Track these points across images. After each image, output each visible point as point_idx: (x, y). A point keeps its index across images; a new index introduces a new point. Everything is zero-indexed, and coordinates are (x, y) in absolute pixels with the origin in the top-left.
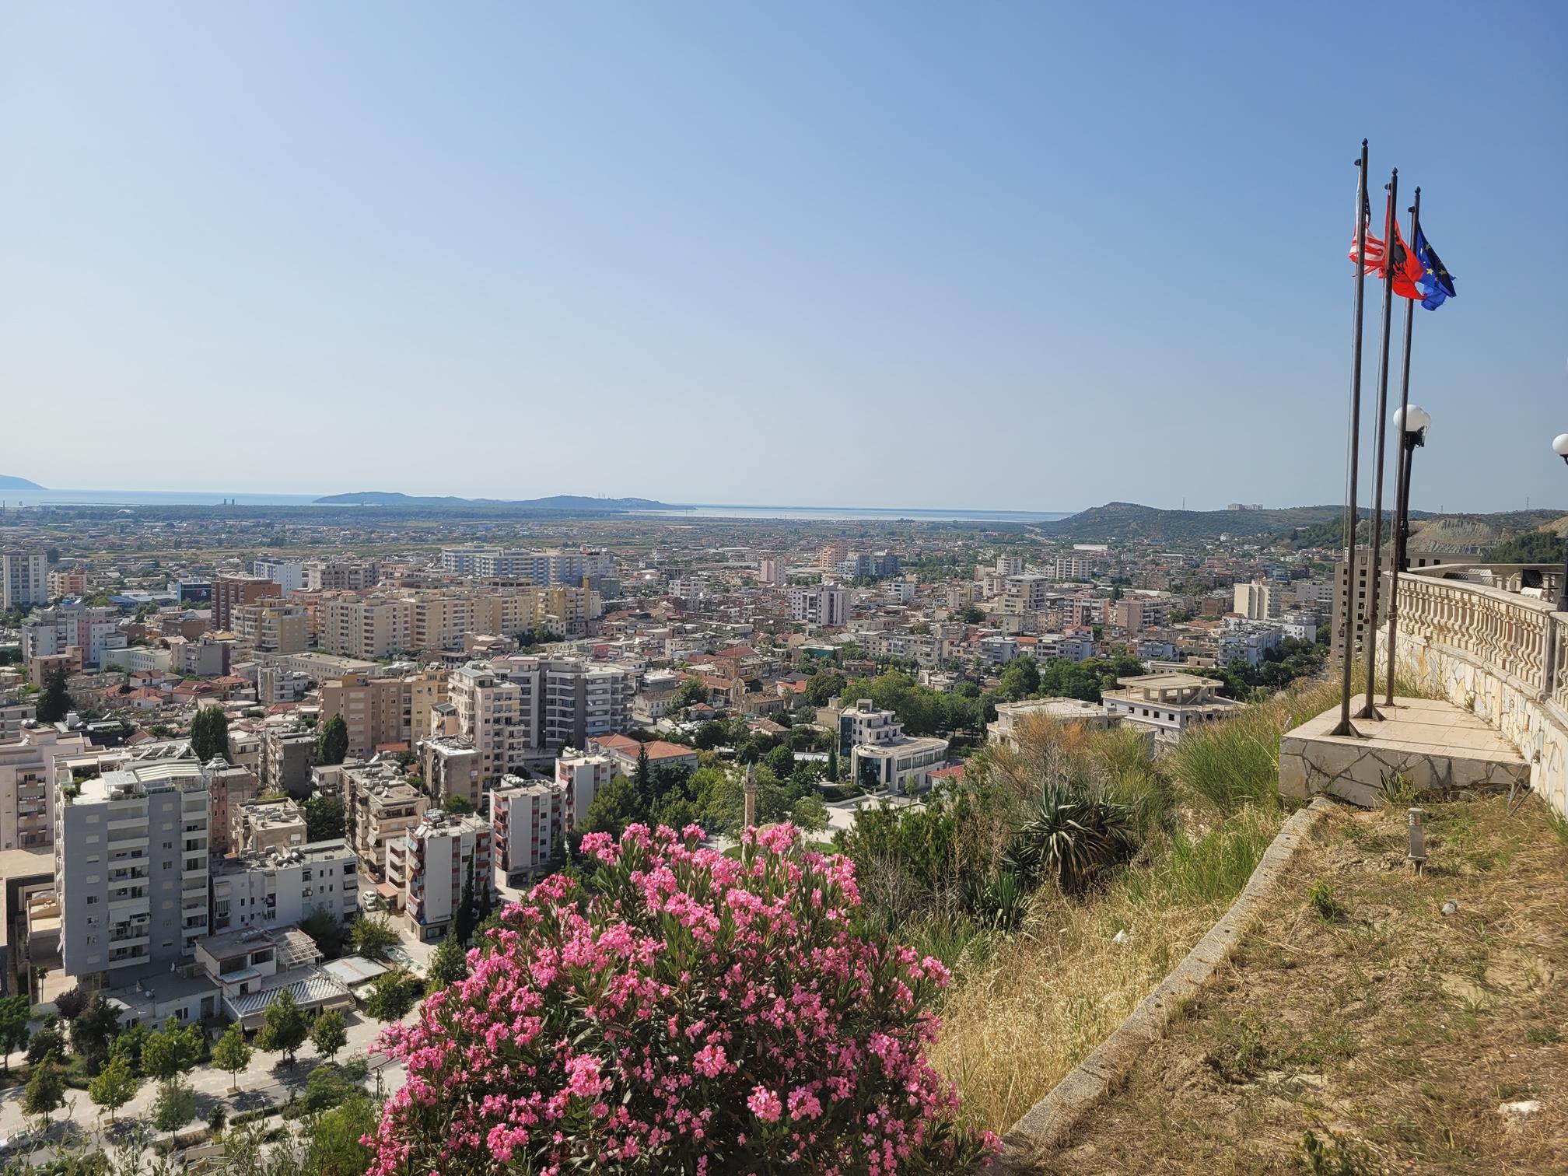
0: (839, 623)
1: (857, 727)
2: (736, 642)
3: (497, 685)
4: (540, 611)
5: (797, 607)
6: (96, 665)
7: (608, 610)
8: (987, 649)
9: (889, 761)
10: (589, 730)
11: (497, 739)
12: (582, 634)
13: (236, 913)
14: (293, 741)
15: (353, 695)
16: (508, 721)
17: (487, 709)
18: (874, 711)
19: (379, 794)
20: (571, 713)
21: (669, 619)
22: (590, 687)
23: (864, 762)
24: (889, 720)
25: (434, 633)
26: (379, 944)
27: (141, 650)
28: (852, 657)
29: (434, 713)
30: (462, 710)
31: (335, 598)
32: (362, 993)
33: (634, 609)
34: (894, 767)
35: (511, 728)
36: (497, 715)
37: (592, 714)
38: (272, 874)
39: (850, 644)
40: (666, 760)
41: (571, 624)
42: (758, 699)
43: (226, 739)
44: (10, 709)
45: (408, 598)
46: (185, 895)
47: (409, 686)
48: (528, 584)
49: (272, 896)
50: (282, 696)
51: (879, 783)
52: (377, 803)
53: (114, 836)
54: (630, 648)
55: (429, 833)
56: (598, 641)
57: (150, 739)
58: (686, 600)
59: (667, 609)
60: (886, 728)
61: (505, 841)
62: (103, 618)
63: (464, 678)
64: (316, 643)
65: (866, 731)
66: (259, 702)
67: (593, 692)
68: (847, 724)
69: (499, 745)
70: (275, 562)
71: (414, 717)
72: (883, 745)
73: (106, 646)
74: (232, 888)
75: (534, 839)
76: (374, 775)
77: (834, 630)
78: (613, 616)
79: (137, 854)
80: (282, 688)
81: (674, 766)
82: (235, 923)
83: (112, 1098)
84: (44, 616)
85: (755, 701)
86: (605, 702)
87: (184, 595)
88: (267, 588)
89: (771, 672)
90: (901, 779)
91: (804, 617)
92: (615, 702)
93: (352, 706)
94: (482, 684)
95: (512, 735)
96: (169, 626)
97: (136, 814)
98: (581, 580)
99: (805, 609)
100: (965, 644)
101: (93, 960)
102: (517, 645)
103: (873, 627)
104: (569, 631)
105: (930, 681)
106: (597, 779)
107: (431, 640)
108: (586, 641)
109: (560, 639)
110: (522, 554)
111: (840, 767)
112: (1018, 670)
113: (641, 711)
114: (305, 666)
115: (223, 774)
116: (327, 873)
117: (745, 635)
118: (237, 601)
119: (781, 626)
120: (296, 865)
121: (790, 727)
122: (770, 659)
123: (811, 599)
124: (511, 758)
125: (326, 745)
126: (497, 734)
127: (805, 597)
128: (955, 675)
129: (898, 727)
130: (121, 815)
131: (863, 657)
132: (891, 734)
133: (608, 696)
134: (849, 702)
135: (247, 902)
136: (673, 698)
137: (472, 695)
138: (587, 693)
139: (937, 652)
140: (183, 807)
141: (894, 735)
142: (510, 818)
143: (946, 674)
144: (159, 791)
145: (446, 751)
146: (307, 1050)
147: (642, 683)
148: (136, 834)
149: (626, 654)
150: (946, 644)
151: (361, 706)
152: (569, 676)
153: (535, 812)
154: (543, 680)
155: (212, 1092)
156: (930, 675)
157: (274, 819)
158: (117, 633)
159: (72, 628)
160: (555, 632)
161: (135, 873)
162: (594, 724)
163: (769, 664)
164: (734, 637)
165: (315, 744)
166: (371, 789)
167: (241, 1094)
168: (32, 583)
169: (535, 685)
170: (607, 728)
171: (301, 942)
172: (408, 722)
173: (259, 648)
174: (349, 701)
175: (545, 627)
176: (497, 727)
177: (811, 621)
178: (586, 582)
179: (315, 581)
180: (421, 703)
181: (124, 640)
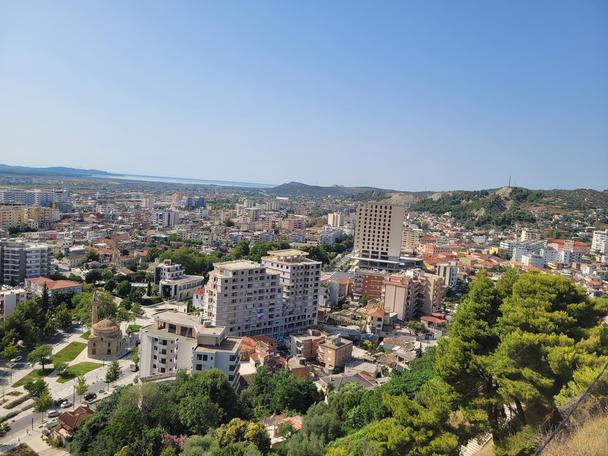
0: (172, 226)
1: (163, 272)
2: (122, 233)
4: (25, 217)
5: (154, 218)
8: (231, 237)
9: (176, 286)
10: (27, 275)
12: (47, 229)
18: (172, 264)
20: (18, 267)
21: (93, 222)
22: (28, 255)
24: (178, 268)
28: (175, 240)
33: (76, 217)
34: (178, 289)
37: (28, 267)
39: (175, 235)
40: (64, 289)
41: (42, 224)
42: (125, 259)
48: (20, 205)
51: (171, 296)
54: (67, 235)
56: (54, 232)
58: (103, 215)
59: (93, 218)
60: (176, 272)
65: (167, 274)
67: (30, 257)
68: (158, 270)
72: (174, 279)
77: (169, 228)
78: (65, 220)
85: (122, 260)
86: (37, 261)
89: (135, 246)
90: (181, 294)
91: (157, 223)
92: (43, 261)
98: (51, 204)
99: (157, 219)
100: (223, 235)
103: (186, 227)
104: (41, 227)
105: (205, 250)
106: (18, 301)
108: (48, 232)
109: (34, 230)
110: (20, 191)
111: (153, 290)
112: (242, 246)
117: (127, 230)
119: (146, 226)
121: (136, 271)
122: (135, 241)
123: (160, 215)
127: (157, 214)
128: (215, 248)
129: (182, 271)
131: (180, 240)
132: (178, 274)
133: (39, 259)
134: (161, 261)
136: (80, 259)
138: (27, 257)
139: (211, 238)
141: (180, 275)
143: (212, 248)
147: (67, 251)
149: (65, 238)
150: (215, 235)
154: (3, 251)
156: (205, 248)
163: (135, 243)
164: (121, 231)
175: (26, 225)
177: (160, 224)
178: (54, 205)
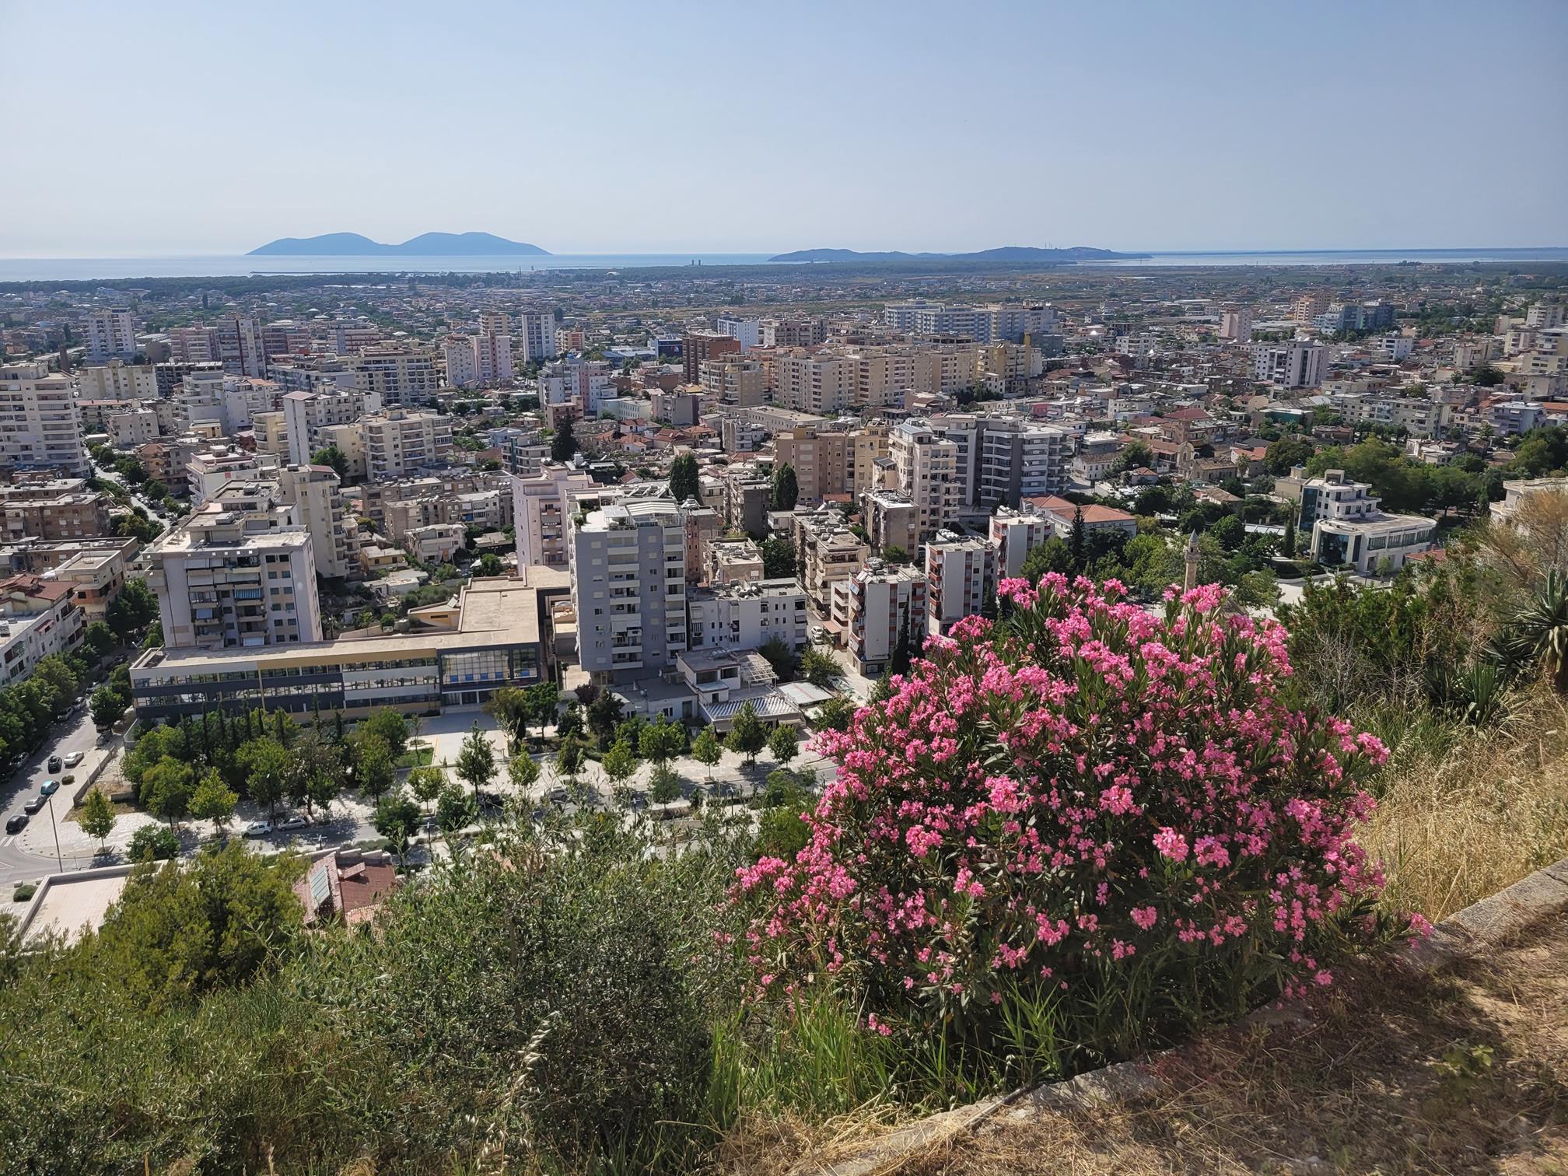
0: (1312, 384)
1: (1323, 500)
2: (1186, 403)
3: (935, 442)
4: (979, 368)
5: (1262, 365)
6: (594, 413)
7: (1050, 368)
8: (1501, 416)
9: (1358, 539)
10: (1024, 490)
11: (933, 494)
12: (1021, 393)
13: (708, 634)
14: (752, 487)
15: (802, 447)
16: (945, 478)
17: (925, 465)
18: (1345, 483)
19: (825, 540)
20: (1007, 473)
21: (1115, 379)
22: (1027, 447)
23: (1327, 538)
24: (1364, 494)
25: (877, 389)
26: (825, 674)
27: (628, 400)
28: (1324, 422)
29: (875, 467)
30: (901, 466)
31: (787, 354)
32: (810, 713)
33: (1077, 367)
34: (1364, 545)
35: (948, 485)
36: (934, 471)
37: (1028, 474)
38: (736, 604)
39: (1323, 408)
40: (1102, 524)
41: (1011, 382)
42: (1208, 465)
43: (697, 482)
44: (532, 449)
45: (853, 355)
46: (669, 614)
47: (853, 440)
48: (968, 341)
49: (737, 623)
50: (742, 446)
51: (1344, 562)
52: (823, 548)
53: (613, 560)
54: (1071, 408)
55: (869, 579)
56: (1038, 400)
57: (637, 479)
58: (1133, 359)
59: (1112, 367)
60: (1359, 503)
61: (939, 591)
62: (598, 371)
63: (904, 434)
64: (771, 397)
65: (1334, 505)
66: (723, 451)
67: (1030, 453)
68: (1311, 496)
69: (936, 501)
70: (736, 320)
71: (857, 470)
72: (1352, 520)
73: (601, 397)
74: (705, 612)
75: (967, 592)
76: (821, 522)
77: (1304, 392)
78: (1054, 374)
79: (630, 577)
80: (742, 438)
81: (1111, 530)
82: (707, 643)
83: (618, 771)
84: (554, 369)
85: (1204, 467)
86: (1041, 462)
87: (661, 350)
88: (729, 344)
89: (1226, 437)
90: (1372, 559)
91: (1270, 377)
92: (1052, 463)
93: (802, 457)
94: (920, 441)
95: (948, 491)
96: (650, 380)
97: (629, 543)
98: (1022, 336)
99: (1271, 368)
100: (1472, 410)
101: (601, 660)
102: (955, 403)
103: (1355, 388)
104: (1008, 390)
105: (1420, 452)
106: (1030, 539)
107: (873, 398)
108: (1025, 400)
109: (999, 397)
110: (964, 310)
111: (1298, 542)
112: (1541, 442)
113: (1079, 472)
114: (760, 418)
115: (695, 513)
116: (781, 607)
117: (1198, 396)
118: (704, 357)
119: (1241, 386)
120: (755, 598)
121: (1243, 496)
122: (1225, 423)
123: (1280, 356)
124: (947, 514)
125: (779, 492)
126: (934, 490)
127: (1272, 355)
128: (1454, 445)
129: (1374, 502)
130: (617, 543)
131: (1338, 422)
132: (1364, 510)
133: (1045, 457)
134: (1315, 473)
135: (717, 625)
136: (1113, 461)
137: (911, 450)
138: (1024, 453)
139: (1433, 419)
140: (664, 540)
141: (1368, 511)
142: (944, 572)
143: (1443, 444)
144: (645, 524)
145: (886, 504)
146: (766, 755)
147: (1081, 445)
148: (628, 560)
149: (1066, 414)
150: (1447, 409)
151: (810, 458)
152: (1006, 435)
153: (968, 567)
154: (980, 438)
155: (693, 778)
156: (1421, 445)
157: (737, 556)
158: (609, 385)
159: (575, 380)
160: (993, 390)
161: (630, 593)
162: (1029, 484)
163: (1224, 428)
164: (1185, 398)
165: (771, 491)
166: (818, 535)
167: (714, 783)
168: (544, 340)
169: (971, 444)
170: (1043, 489)
171: (759, 664)
172: (852, 475)
173: (723, 400)
174: (799, 452)
175: (984, 385)
176: (934, 483)
177: (1278, 381)
178: (1027, 339)
179: (770, 339)
180: (864, 456)
181: (615, 390)
